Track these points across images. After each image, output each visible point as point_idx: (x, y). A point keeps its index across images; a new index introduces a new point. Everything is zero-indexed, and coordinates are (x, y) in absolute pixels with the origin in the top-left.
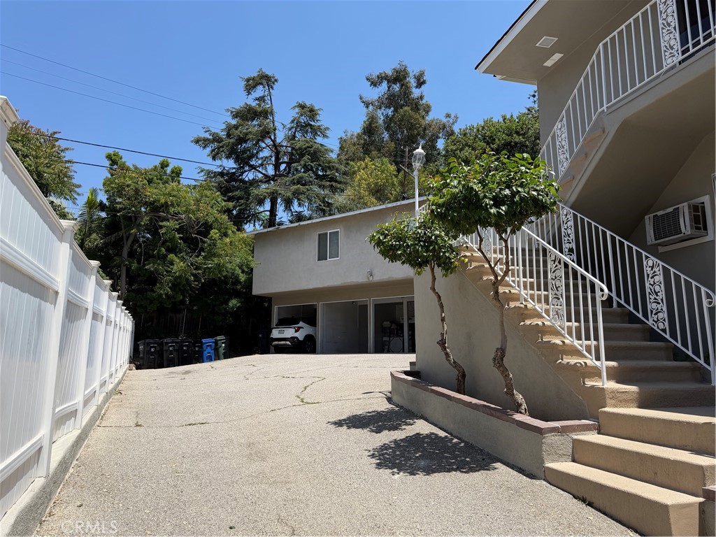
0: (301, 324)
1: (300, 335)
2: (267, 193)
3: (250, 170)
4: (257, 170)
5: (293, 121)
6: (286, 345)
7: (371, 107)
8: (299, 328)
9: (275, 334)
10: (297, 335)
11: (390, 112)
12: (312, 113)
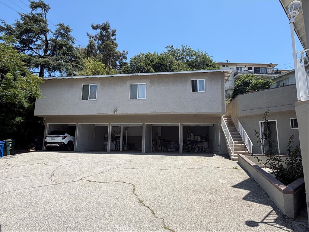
0: (66, 135)
1: (66, 141)
2: (42, 61)
3: (29, 50)
4: (33, 51)
5: (57, 31)
6: (56, 146)
7: (92, 39)
8: (65, 137)
9: (49, 139)
10: (64, 141)
11: (100, 42)
12: (67, 30)
